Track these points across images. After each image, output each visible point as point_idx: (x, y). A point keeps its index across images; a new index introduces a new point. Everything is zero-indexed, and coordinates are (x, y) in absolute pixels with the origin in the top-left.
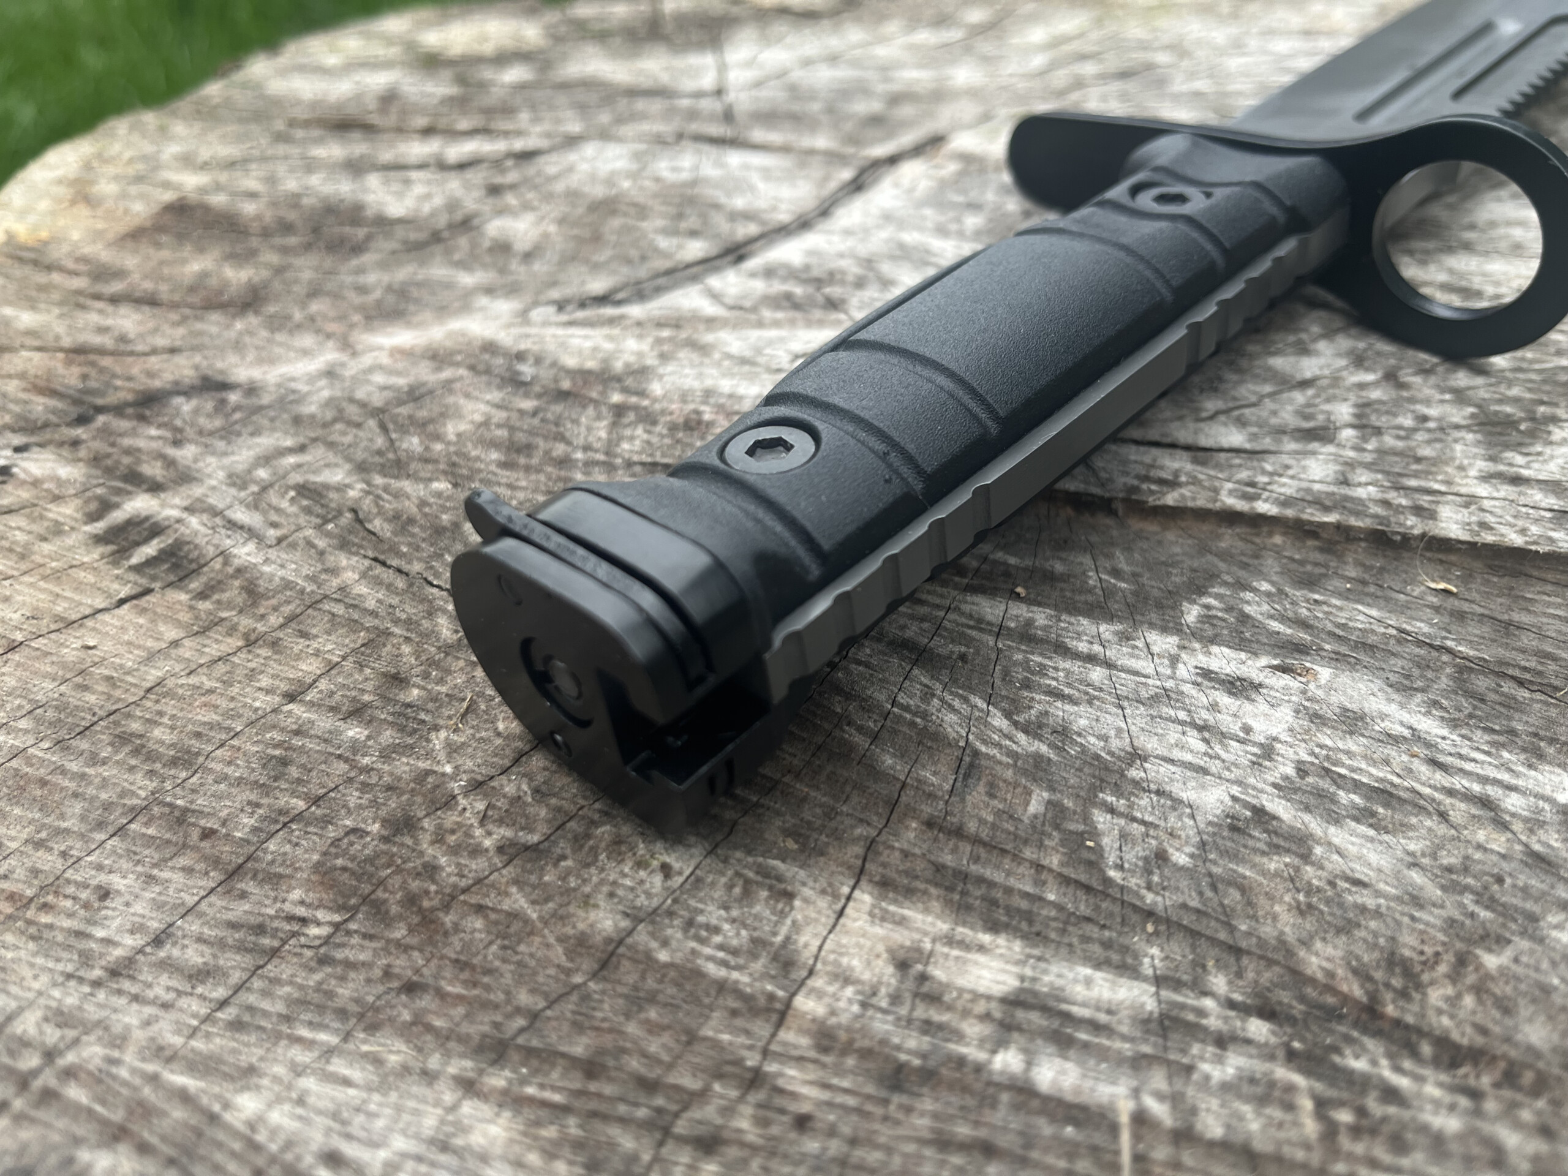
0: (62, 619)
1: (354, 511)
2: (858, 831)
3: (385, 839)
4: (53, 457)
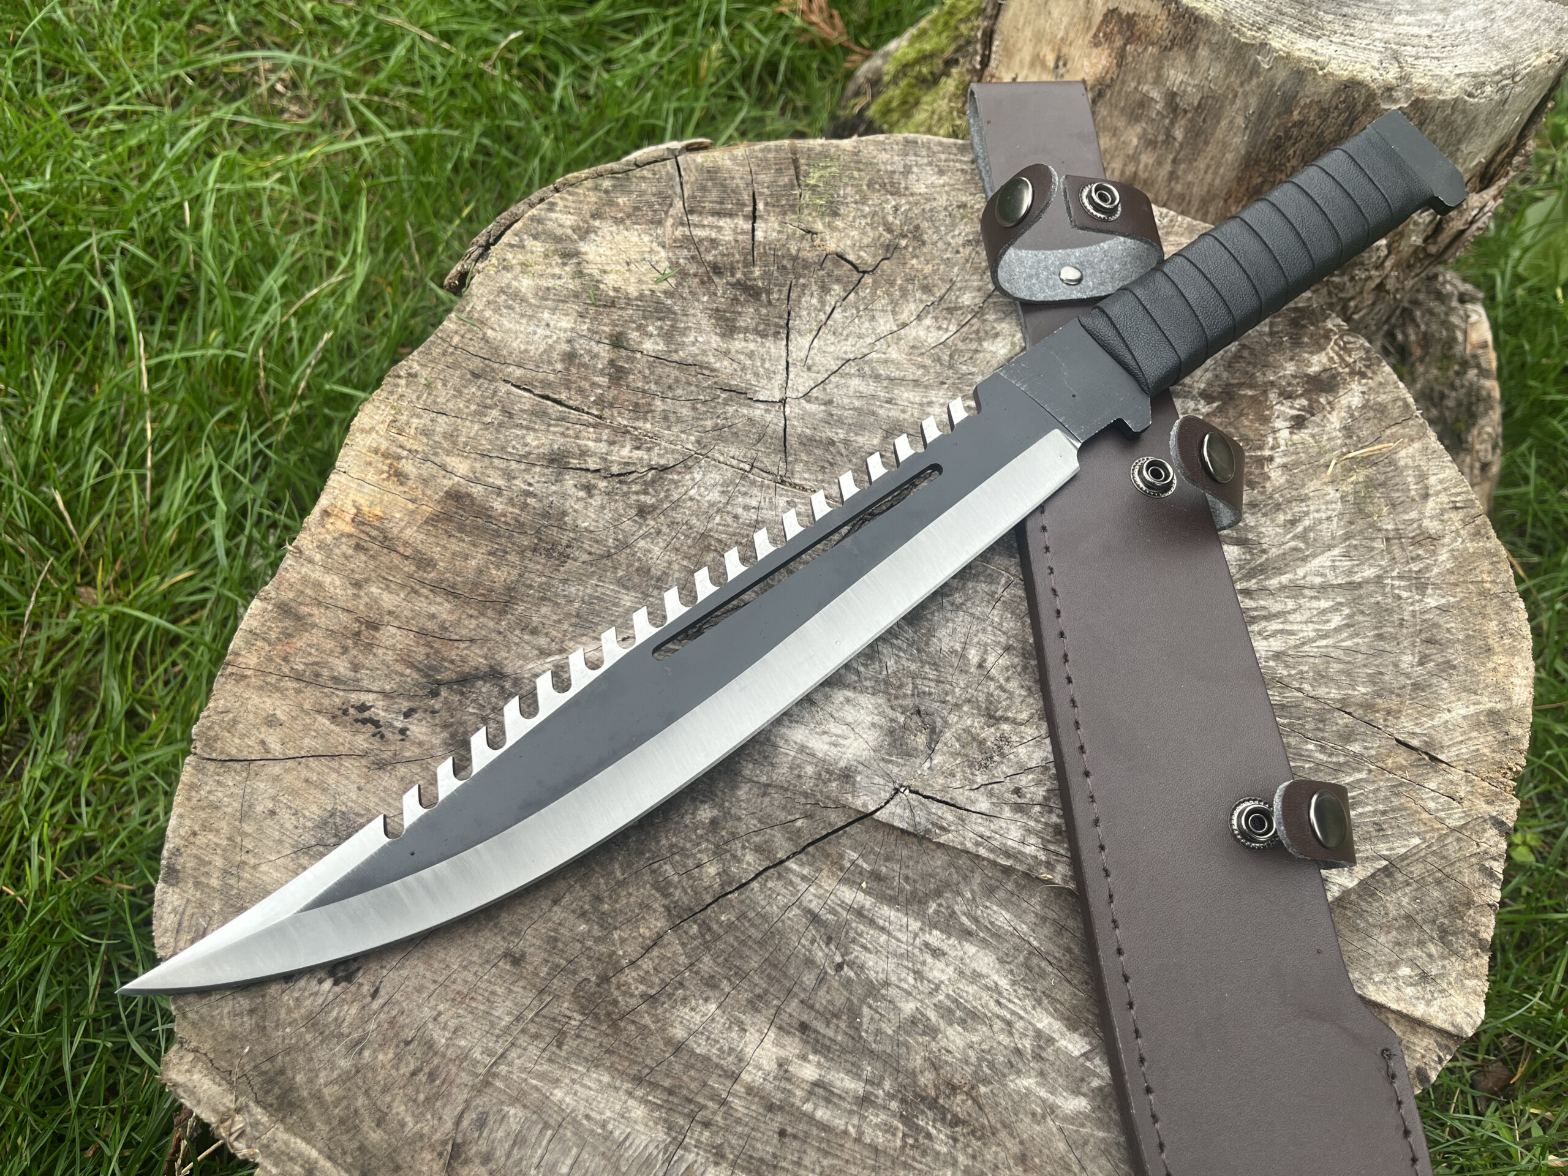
3: (598, 985)
4: (424, 723)
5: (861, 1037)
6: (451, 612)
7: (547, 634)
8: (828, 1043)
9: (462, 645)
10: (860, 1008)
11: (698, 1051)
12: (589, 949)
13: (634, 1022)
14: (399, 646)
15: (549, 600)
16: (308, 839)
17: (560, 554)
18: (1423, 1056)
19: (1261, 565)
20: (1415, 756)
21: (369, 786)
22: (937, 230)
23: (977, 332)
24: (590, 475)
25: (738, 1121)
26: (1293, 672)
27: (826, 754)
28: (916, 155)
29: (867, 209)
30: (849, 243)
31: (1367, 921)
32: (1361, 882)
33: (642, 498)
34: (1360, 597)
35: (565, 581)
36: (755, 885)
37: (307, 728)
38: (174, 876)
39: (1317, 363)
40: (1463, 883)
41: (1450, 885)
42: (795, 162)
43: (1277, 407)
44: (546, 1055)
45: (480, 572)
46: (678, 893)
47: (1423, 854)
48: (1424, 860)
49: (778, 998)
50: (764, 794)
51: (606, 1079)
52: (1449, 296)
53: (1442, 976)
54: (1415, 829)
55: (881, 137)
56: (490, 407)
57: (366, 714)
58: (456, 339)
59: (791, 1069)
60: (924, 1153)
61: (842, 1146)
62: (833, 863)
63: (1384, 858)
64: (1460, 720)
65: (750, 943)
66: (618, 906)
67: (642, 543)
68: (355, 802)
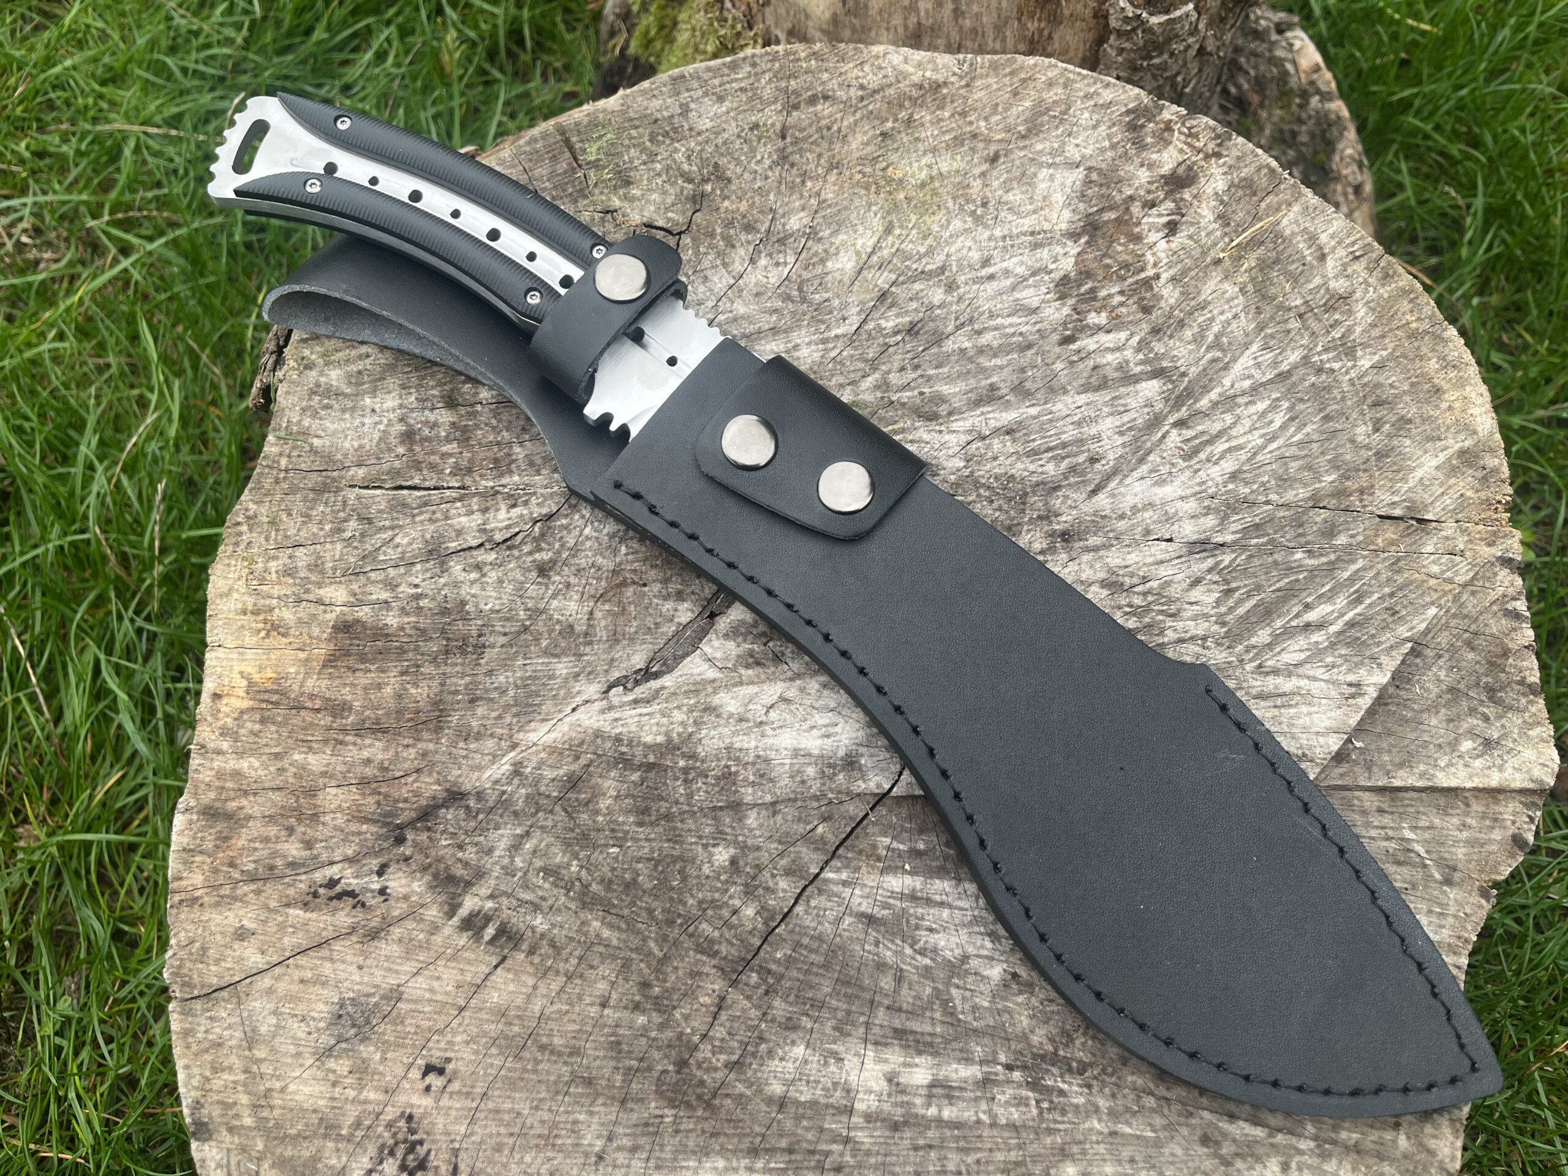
0: (474, 984)
1: (580, 880)
2: (862, 1019)
3: (678, 1072)
4: (401, 874)
5: (959, 1020)
6: (385, 750)
7: (492, 735)
8: (928, 1039)
9: (410, 779)
10: (948, 992)
11: (803, 1099)
12: (655, 1039)
13: (728, 1095)
14: (345, 805)
15: (481, 698)
16: (327, 1040)
17: (474, 646)
18: (1514, 822)
19: (1185, 389)
20: (1403, 525)
21: (369, 962)
22: (738, 162)
23: (816, 254)
24: (475, 553)
25: (868, 1153)
26: (1255, 487)
27: (822, 749)
28: (688, 90)
29: (658, 166)
30: (652, 208)
31: (1413, 709)
32: (1394, 673)
33: (538, 556)
34: (1294, 384)
35: (490, 673)
36: (799, 909)
37: (282, 927)
38: (203, 1131)
39: (1168, 159)
40: (1492, 635)
41: (1480, 641)
42: (567, 142)
43: (1144, 220)
44: (651, 1164)
45: (399, 697)
46: (724, 949)
47: (1443, 621)
48: (1447, 626)
49: (862, 1014)
50: (775, 813)
51: (721, 1164)
52: (1267, 30)
53: (1504, 736)
54: (1428, 599)
55: (646, 84)
56: (345, 520)
57: (338, 889)
58: (284, 462)
59: (901, 1080)
60: (1064, 1112)
61: (980, 1136)
62: (868, 857)
63: (1408, 640)
64: (1434, 473)
65: (815, 970)
66: (668, 985)
67: (555, 603)
68: (360, 983)
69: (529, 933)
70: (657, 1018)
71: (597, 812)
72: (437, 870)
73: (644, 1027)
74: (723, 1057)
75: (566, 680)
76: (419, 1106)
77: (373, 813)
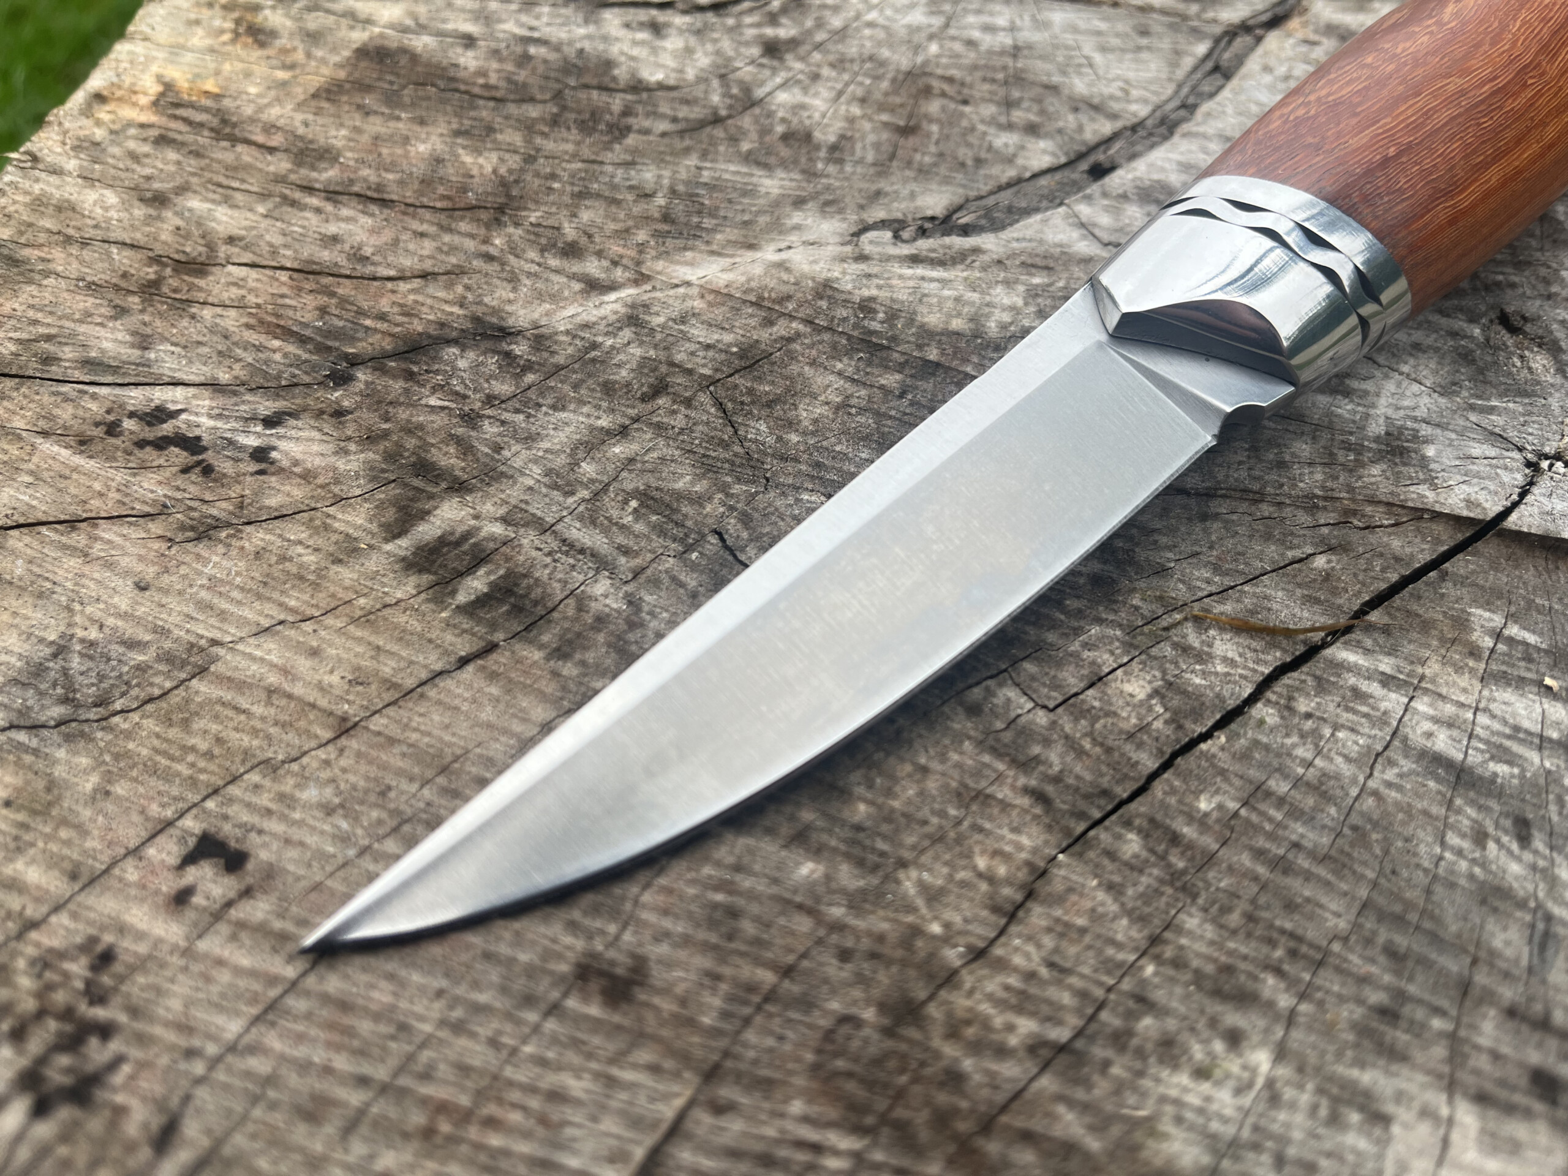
0: (395, 686)
1: (718, 533)
3: (888, 1032)
4: (315, 434)
6: (375, 231)
7: (599, 254)
9: (403, 286)
12: (837, 927)
14: (252, 299)
15: (598, 196)
17: (611, 127)
21: (166, 579)
35: (629, 164)
37: (9, 469)
45: (438, 162)
46: (1055, 758)
49: (1440, 1011)
57: (167, 428)
62: (1448, 643)
65: (1303, 862)
66: (896, 804)
67: (783, 97)
68: (124, 616)
69: (569, 608)
70: (848, 877)
71: (791, 424)
72: (399, 445)
73: (811, 887)
74: (1027, 1026)
75: (777, 204)
76: (140, 936)
77: (306, 325)
